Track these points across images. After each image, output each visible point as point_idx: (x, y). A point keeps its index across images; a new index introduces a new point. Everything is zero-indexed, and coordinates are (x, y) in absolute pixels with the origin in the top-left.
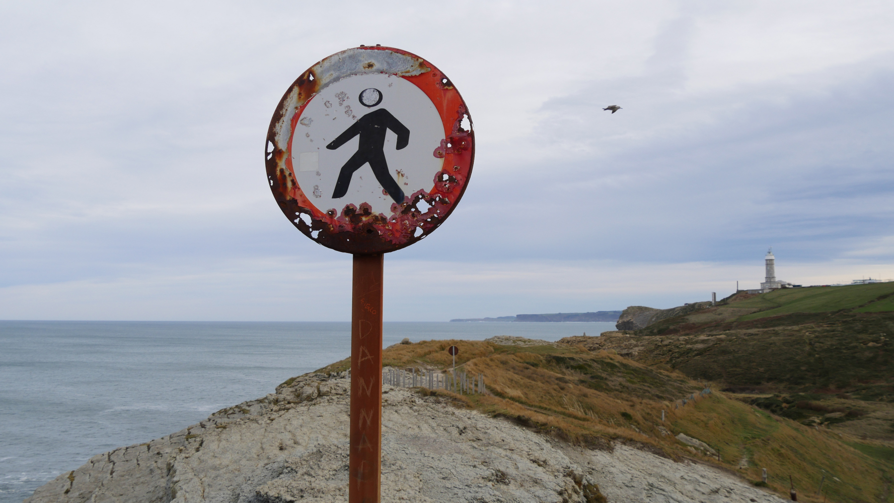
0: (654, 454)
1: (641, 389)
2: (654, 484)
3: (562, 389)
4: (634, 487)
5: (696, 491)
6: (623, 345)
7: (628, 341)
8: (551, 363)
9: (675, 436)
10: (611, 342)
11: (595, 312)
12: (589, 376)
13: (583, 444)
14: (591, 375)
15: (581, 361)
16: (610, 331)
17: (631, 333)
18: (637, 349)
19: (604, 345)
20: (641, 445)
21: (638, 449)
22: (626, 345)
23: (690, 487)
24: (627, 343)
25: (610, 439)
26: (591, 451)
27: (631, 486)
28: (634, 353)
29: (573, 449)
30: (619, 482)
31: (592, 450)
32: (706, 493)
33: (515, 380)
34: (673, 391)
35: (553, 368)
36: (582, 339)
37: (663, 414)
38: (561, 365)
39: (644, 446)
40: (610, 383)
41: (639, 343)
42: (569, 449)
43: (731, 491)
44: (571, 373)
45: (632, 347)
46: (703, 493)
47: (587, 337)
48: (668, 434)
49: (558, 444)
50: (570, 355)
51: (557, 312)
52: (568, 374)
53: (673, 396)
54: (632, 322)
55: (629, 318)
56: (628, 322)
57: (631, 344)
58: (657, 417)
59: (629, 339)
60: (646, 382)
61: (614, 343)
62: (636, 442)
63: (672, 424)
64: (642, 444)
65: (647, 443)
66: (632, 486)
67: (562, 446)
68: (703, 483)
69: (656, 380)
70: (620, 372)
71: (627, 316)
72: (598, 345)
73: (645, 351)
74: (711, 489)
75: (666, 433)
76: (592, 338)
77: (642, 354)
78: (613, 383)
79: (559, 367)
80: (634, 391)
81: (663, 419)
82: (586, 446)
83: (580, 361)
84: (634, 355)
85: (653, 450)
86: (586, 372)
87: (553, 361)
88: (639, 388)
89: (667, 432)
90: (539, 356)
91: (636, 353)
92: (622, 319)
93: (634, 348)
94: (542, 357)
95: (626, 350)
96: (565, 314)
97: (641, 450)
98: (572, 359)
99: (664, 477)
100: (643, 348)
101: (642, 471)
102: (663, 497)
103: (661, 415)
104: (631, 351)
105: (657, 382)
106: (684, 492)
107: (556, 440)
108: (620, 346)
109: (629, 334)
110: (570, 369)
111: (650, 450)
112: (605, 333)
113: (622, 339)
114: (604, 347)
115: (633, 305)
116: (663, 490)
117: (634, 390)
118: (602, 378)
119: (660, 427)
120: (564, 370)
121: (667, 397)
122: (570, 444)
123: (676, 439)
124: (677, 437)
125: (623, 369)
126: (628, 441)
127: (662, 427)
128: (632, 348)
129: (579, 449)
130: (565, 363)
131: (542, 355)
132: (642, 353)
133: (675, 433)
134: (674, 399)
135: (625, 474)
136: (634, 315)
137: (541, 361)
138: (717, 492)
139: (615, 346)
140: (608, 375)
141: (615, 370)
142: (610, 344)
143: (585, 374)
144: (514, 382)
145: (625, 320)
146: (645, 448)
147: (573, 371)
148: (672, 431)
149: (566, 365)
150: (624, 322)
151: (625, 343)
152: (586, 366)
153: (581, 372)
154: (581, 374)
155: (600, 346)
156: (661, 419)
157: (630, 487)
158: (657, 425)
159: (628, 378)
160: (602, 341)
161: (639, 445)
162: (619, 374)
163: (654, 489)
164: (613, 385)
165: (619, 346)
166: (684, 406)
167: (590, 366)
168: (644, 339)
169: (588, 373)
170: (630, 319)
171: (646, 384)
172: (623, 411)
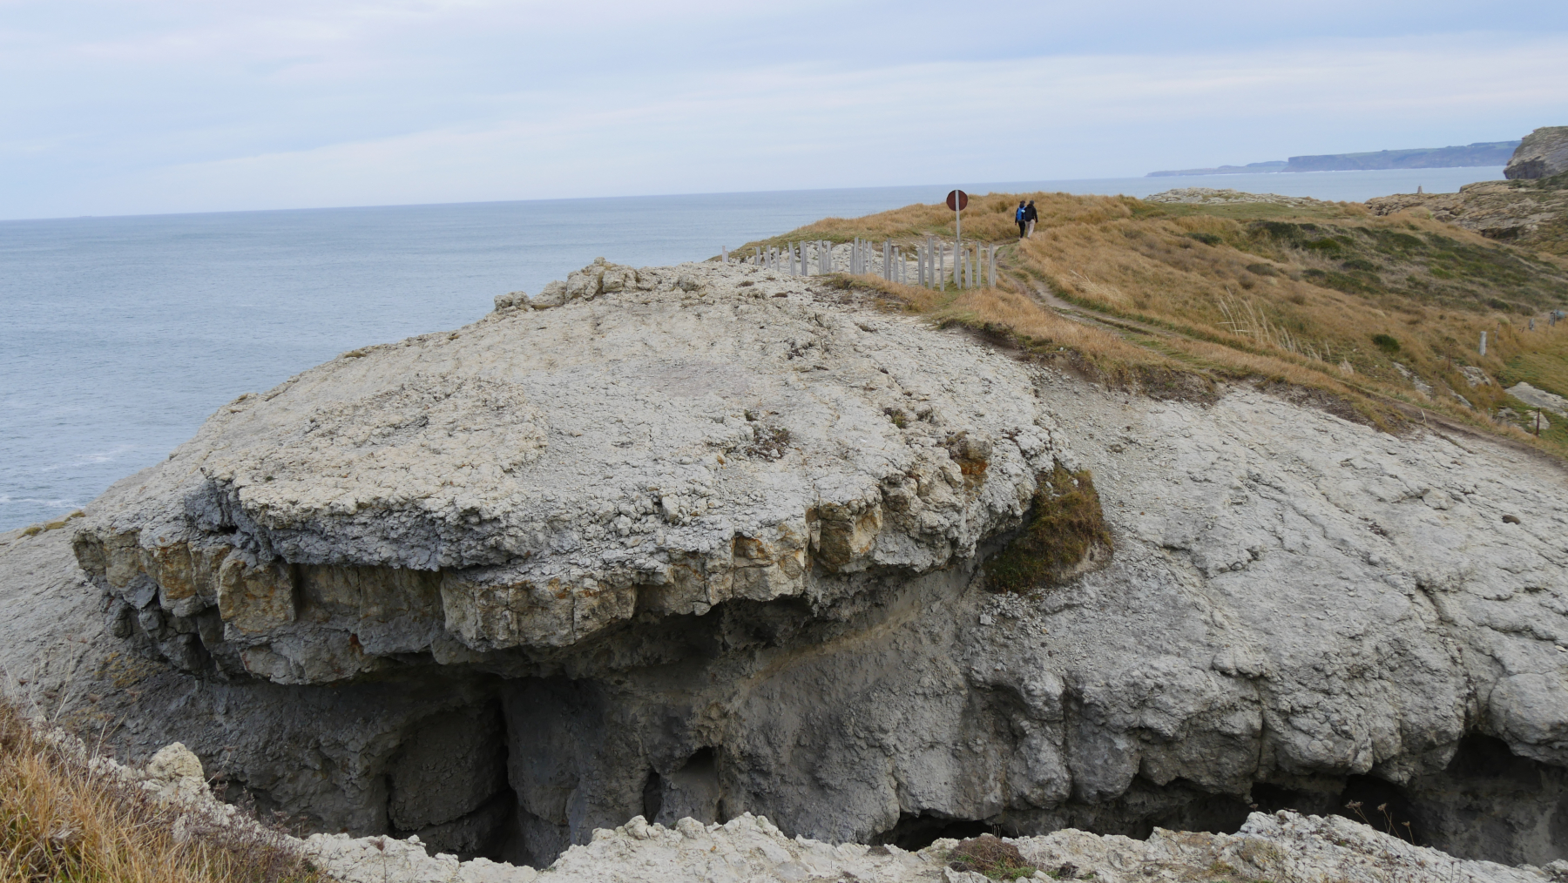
0: (1329, 412)
1: (1457, 288)
2: (1264, 476)
3: (1247, 286)
4: (1210, 481)
5: (1365, 494)
6: (1505, 210)
7: (1519, 201)
8: (1259, 238)
9: (1505, 388)
10: (1479, 205)
11: (1465, 145)
12: (1341, 262)
13: (1136, 386)
14: (1345, 261)
15: (1332, 231)
16: (1481, 181)
17: (1530, 184)
18: (1537, 218)
19: (1463, 210)
20: (1303, 393)
21: (1292, 400)
22: (1512, 210)
23: (1352, 485)
24: (1516, 206)
25: (1215, 377)
26: (1153, 402)
27: (1203, 478)
28: (1529, 226)
29: (1105, 396)
30: (1181, 469)
31: (1157, 400)
32: (1387, 499)
33: (1135, 268)
34: (1542, 293)
35: (1263, 248)
36: (1412, 201)
37: (1484, 340)
38: (1282, 240)
39: (1310, 396)
40: (1383, 277)
41: (1543, 206)
42: (1094, 396)
43: (1462, 496)
44: (1302, 257)
45: (1525, 213)
46: (1381, 500)
47: (1424, 196)
48: (1486, 383)
49: (1069, 386)
50: (1306, 221)
51: (1379, 149)
52: (1294, 259)
53: (1537, 303)
54: (1542, 163)
55: (1536, 153)
56: (1533, 163)
57: (1524, 209)
58: (1471, 346)
59: (1521, 198)
60: (1481, 274)
61: (1486, 206)
62: (1292, 384)
63: (1505, 362)
64: (1306, 389)
65: (1317, 389)
66: (1206, 480)
67: (1076, 390)
68: (1391, 476)
69: (1507, 271)
70: (1422, 254)
71: (1531, 150)
72: (1448, 213)
73: (1555, 223)
74: (1407, 490)
75: (1482, 382)
76: (1437, 196)
77: (1547, 229)
78: (1393, 278)
79: (1277, 246)
80: (1439, 294)
81: (1484, 350)
82: (1144, 392)
83: (1328, 232)
84: (1530, 231)
85: (1329, 403)
86: (1336, 254)
87: (1263, 233)
88: (1452, 287)
89: (1483, 378)
90: (1235, 222)
91: (1535, 227)
92: (1519, 156)
93: (1531, 217)
94: (1239, 226)
95: (1512, 220)
96: (1396, 152)
97: (1300, 404)
98: (1311, 227)
99: (1302, 460)
100: (1552, 214)
101: (1258, 448)
102: (1273, 504)
103: (1479, 342)
104: (1522, 222)
105: (1509, 275)
106: (1333, 494)
107: (1066, 376)
108: (1498, 214)
109: (1526, 186)
110: (1300, 249)
111: (1322, 404)
112: (1471, 186)
113: (1504, 198)
114: (1461, 216)
115: (1547, 126)
116: (1281, 490)
117: (1441, 291)
118: (1368, 267)
119: (1468, 368)
120: (1286, 251)
121: (1519, 307)
122: (1096, 385)
123: (1505, 395)
124: (1509, 391)
125: (1432, 249)
126: (1271, 383)
127: (1475, 369)
128: (1525, 217)
129: (1122, 397)
130: (1290, 236)
131: (1241, 222)
132: (1549, 227)
133: (1505, 381)
134: (1535, 309)
135: (1203, 453)
136: (1548, 146)
137: (1237, 233)
138: (1421, 498)
139: (1488, 214)
140: (1389, 259)
141: (1413, 250)
142: (1475, 209)
143: (1333, 258)
144: (1129, 272)
145: (1527, 158)
146: (1311, 400)
147: (1305, 253)
148: (1498, 377)
149: (1292, 240)
150: (1524, 163)
151: (1510, 205)
152: (1338, 243)
153: (1323, 255)
154: (1323, 258)
155: (1451, 213)
156: (1479, 351)
157: (1200, 481)
158: (1462, 363)
159: (1436, 267)
160: (1459, 203)
161: (1297, 392)
162: (1418, 259)
163: (1260, 487)
164: (1390, 281)
165: (1496, 213)
166: (1553, 325)
167: (1348, 242)
168: (1555, 196)
169: (1339, 257)
170: (1538, 155)
171: (1477, 279)
172: (1381, 331)
